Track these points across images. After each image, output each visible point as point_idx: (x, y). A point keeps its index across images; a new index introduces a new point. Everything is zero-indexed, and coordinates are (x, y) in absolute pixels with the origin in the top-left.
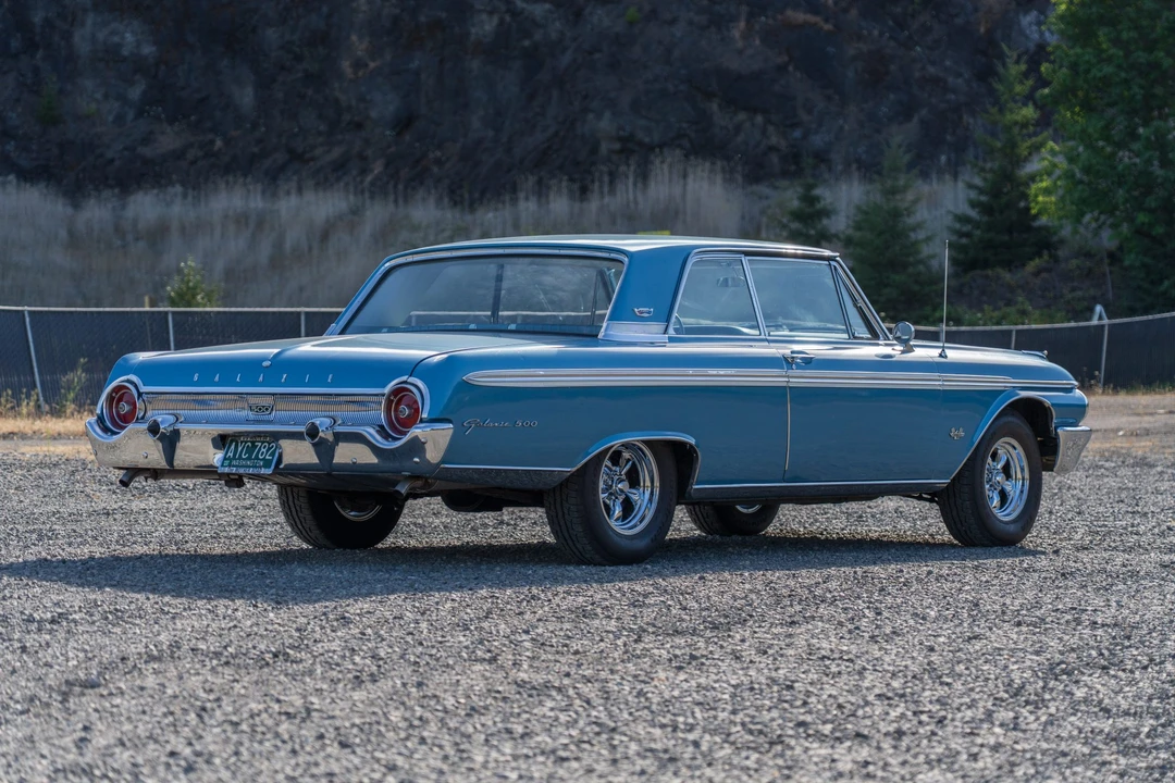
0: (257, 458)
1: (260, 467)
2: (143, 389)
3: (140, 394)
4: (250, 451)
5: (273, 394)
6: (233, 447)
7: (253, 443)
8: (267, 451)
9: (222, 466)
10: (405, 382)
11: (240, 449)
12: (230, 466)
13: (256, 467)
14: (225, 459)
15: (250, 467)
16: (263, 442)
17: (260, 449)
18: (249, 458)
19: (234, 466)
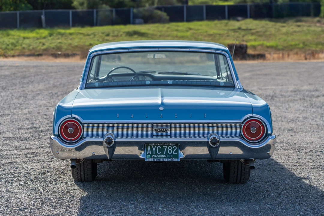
0: (167, 153)
1: (171, 158)
2: (83, 122)
3: (82, 124)
4: (162, 150)
5: (170, 123)
6: (149, 148)
7: (162, 146)
8: (173, 150)
9: (147, 158)
10: (252, 117)
11: (154, 150)
12: (151, 157)
13: (170, 158)
14: (147, 154)
15: (164, 158)
16: (168, 146)
17: (167, 150)
18: (162, 153)
19: (154, 158)
